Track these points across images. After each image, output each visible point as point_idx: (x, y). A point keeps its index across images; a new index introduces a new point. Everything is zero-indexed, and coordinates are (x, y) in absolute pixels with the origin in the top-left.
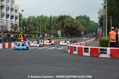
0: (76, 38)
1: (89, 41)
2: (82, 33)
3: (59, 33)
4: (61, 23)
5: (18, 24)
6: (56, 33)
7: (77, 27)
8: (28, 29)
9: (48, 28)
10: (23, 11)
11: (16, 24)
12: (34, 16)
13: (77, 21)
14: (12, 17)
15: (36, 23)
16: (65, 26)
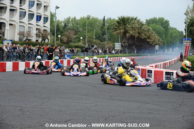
0: (147, 55)
1: (170, 62)
2: (157, 47)
3: (118, 46)
4: (122, 31)
5: (49, 30)
6: (112, 46)
7: (149, 38)
8: (65, 39)
9: (98, 38)
10: (57, 8)
11: (45, 30)
12: (75, 18)
13: (150, 28)
14: (39, 18)
15: (78, 29)
16: (128, 35)
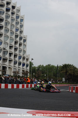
4: (65, 71)
5: (29, 71)
6: (61, 79)
9: (54, 75)
10: (32, 59)
12: (43, 65)
14: (24, 65)
15: (44, 71)
16: (68, 73)
